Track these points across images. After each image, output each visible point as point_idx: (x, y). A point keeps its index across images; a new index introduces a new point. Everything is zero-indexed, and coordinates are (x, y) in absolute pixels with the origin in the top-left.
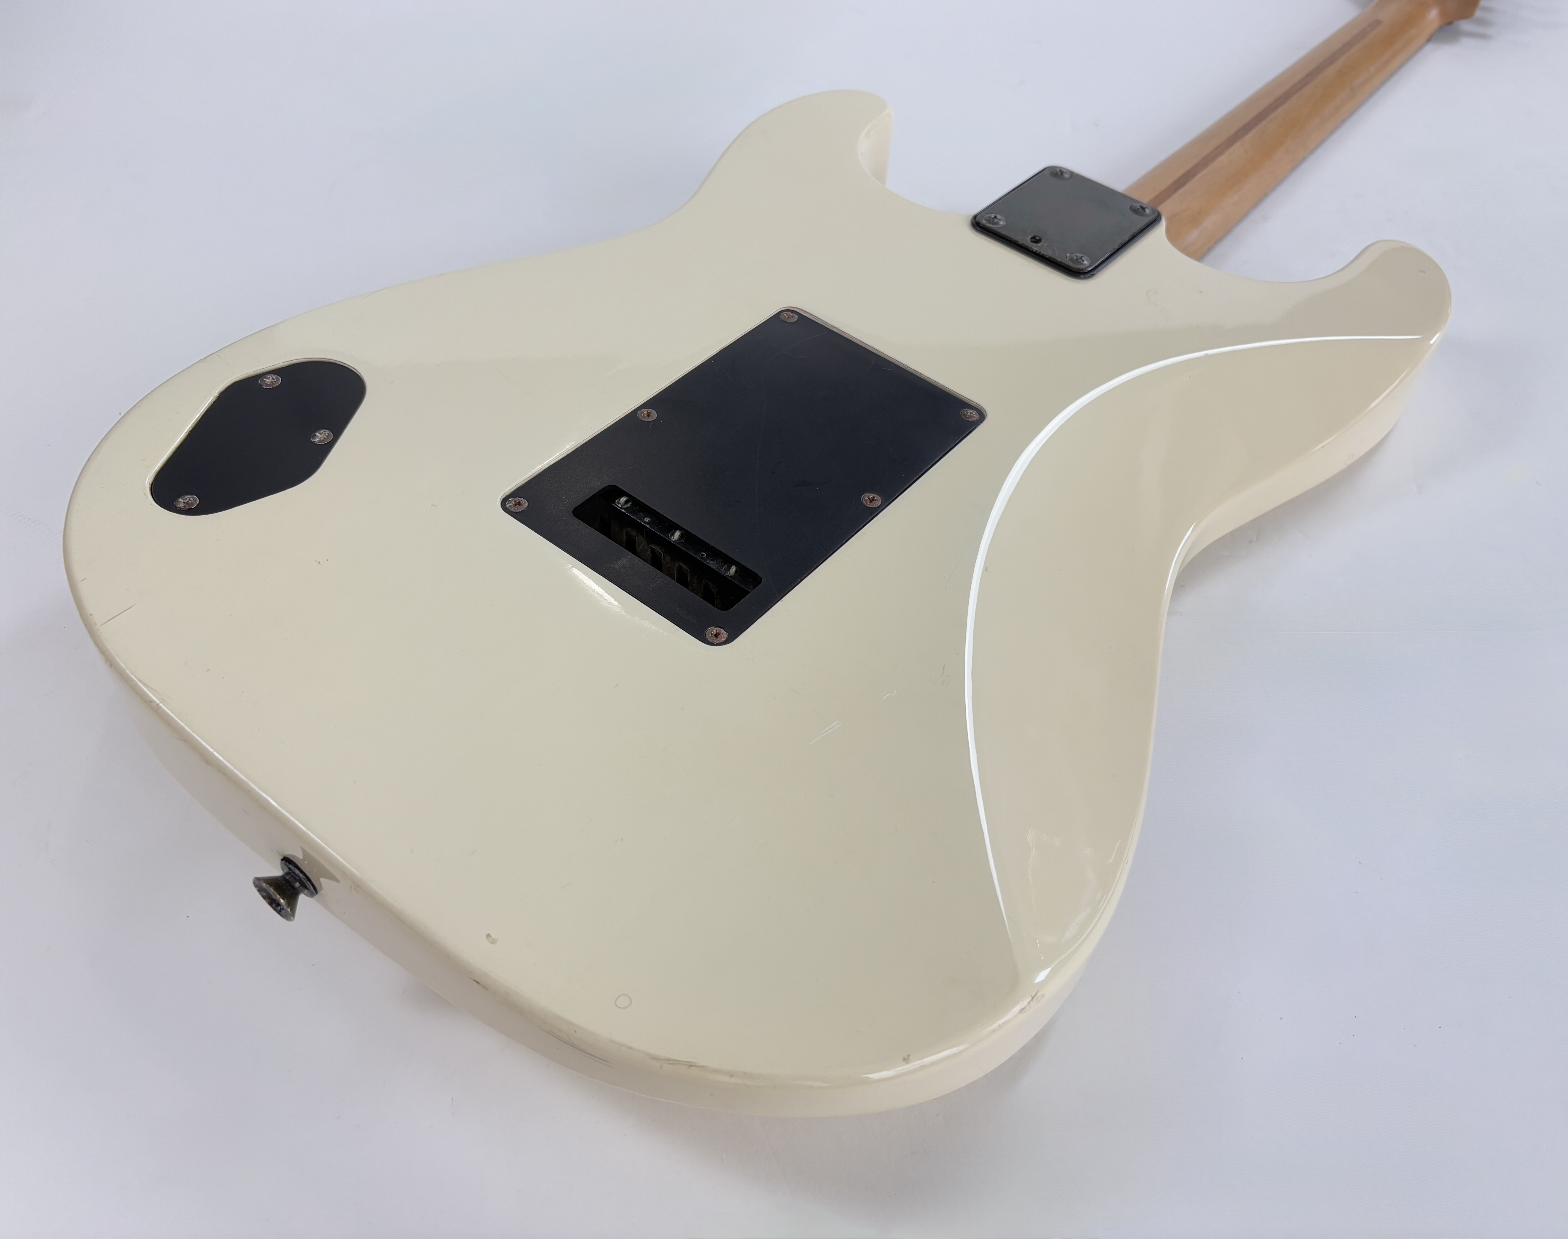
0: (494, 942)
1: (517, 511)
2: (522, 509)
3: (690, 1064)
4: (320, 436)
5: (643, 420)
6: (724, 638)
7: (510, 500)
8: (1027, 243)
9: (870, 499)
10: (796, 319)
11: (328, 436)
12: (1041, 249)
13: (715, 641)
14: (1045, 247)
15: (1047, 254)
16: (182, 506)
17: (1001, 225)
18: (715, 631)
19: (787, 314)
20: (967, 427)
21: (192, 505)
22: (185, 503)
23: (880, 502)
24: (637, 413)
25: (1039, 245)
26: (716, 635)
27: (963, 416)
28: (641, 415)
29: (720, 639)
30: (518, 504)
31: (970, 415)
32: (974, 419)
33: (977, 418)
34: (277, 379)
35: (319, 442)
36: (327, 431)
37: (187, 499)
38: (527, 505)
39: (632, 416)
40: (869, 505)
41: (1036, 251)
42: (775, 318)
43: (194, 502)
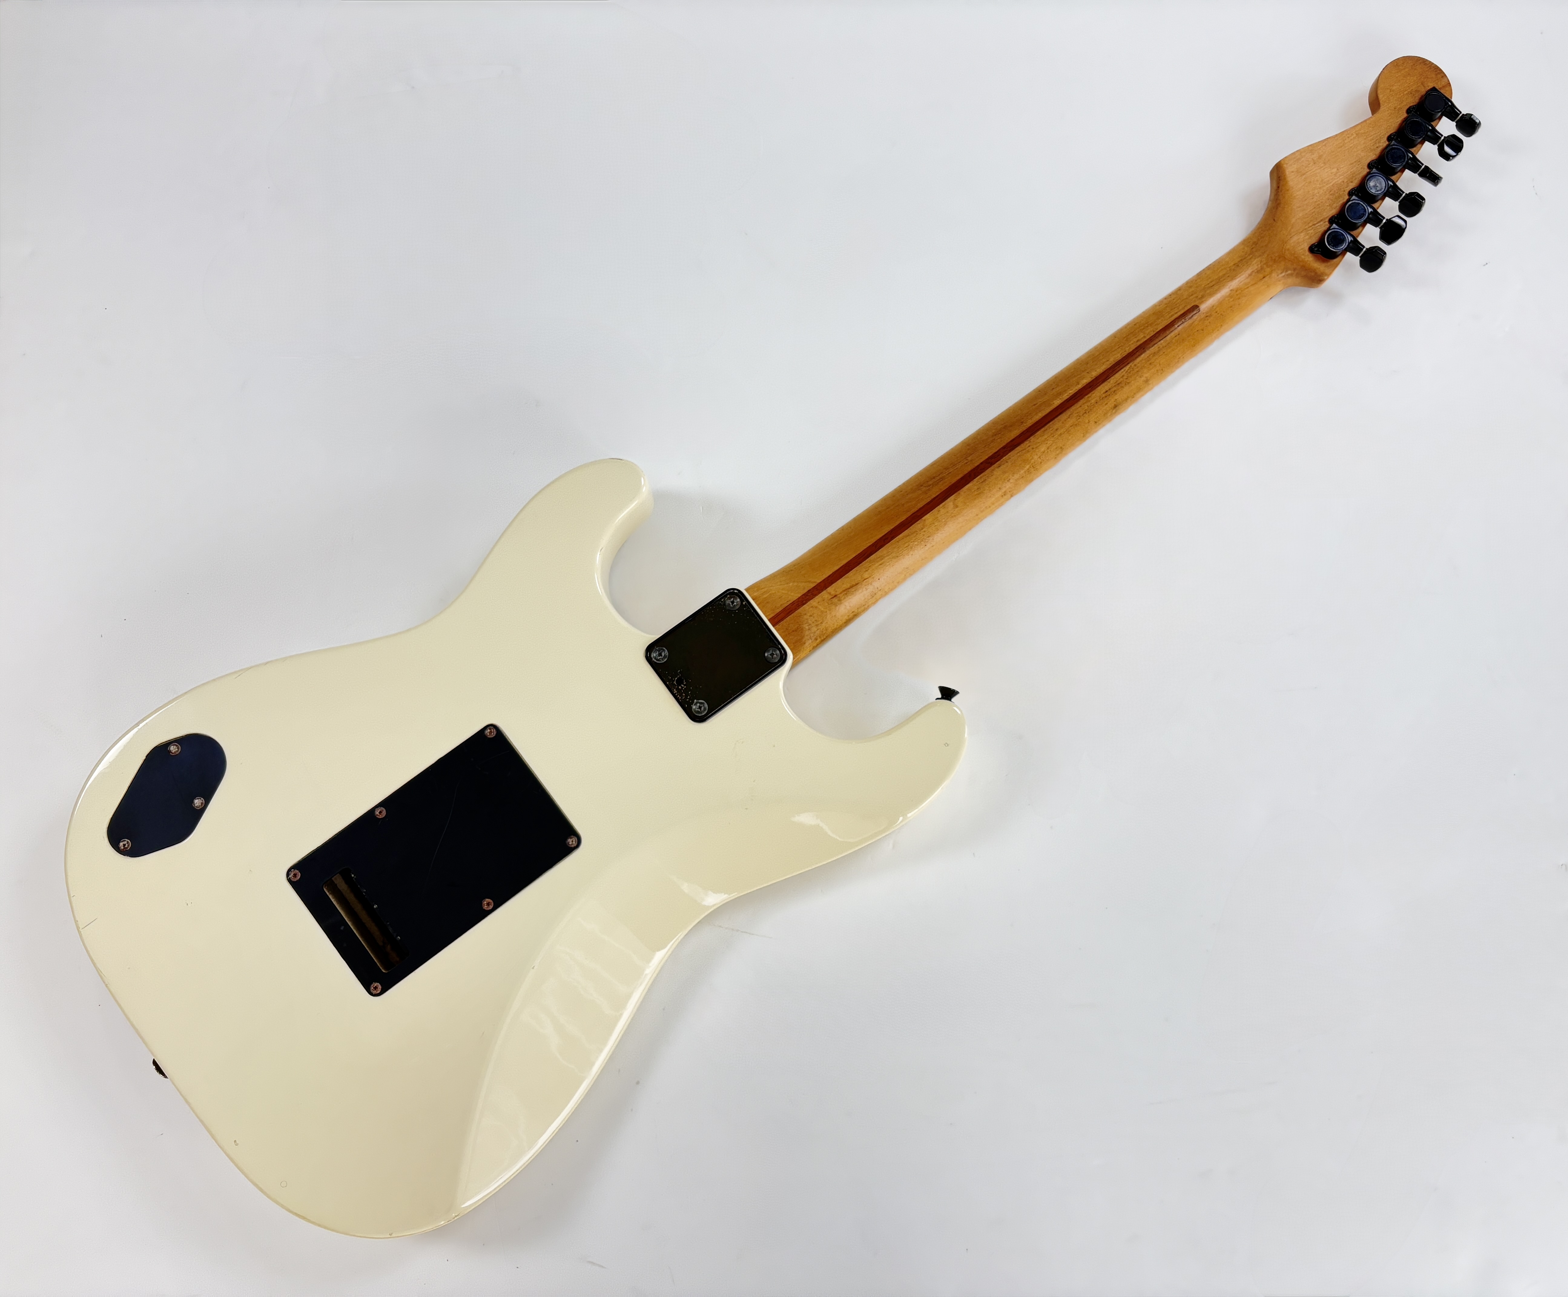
0: (237, 1145)
1: (294, 881)
2: (297, 880)
3: (304, 1217)
4: (197, 803)
5: (377, 816)
7: (292, 870)
8: (673, 683)
9: (487, 903)
10: (494, 735)
11: (202, 803)
12: (679, 692)
13: (374, 992)
14: (683, 690)
15: (682, 698)
16: (122, 848)
17: (663, 662)
18: (376, 985)
19: (490, 729)
20: (567, 851)
21: (127, 848)
22: (124, 845)
23: (492, 906)
24: (375, 811)
25: (680, 687)
26: (376, 988)
27: (567, 842)
28: (377, 813)
29: (377, 991)
30: (295, 875)
31: (571, 841)
32: (573, 846)
33: (575, 845)
34: (178, 748)
35: (197, 807)
36: (202, 799)
37: (125, 842)
38: (299, 877)
39: (371, 812)
40: (485, 907)
41: (676, 693)
42: (481, 732)
43: (128, 846)
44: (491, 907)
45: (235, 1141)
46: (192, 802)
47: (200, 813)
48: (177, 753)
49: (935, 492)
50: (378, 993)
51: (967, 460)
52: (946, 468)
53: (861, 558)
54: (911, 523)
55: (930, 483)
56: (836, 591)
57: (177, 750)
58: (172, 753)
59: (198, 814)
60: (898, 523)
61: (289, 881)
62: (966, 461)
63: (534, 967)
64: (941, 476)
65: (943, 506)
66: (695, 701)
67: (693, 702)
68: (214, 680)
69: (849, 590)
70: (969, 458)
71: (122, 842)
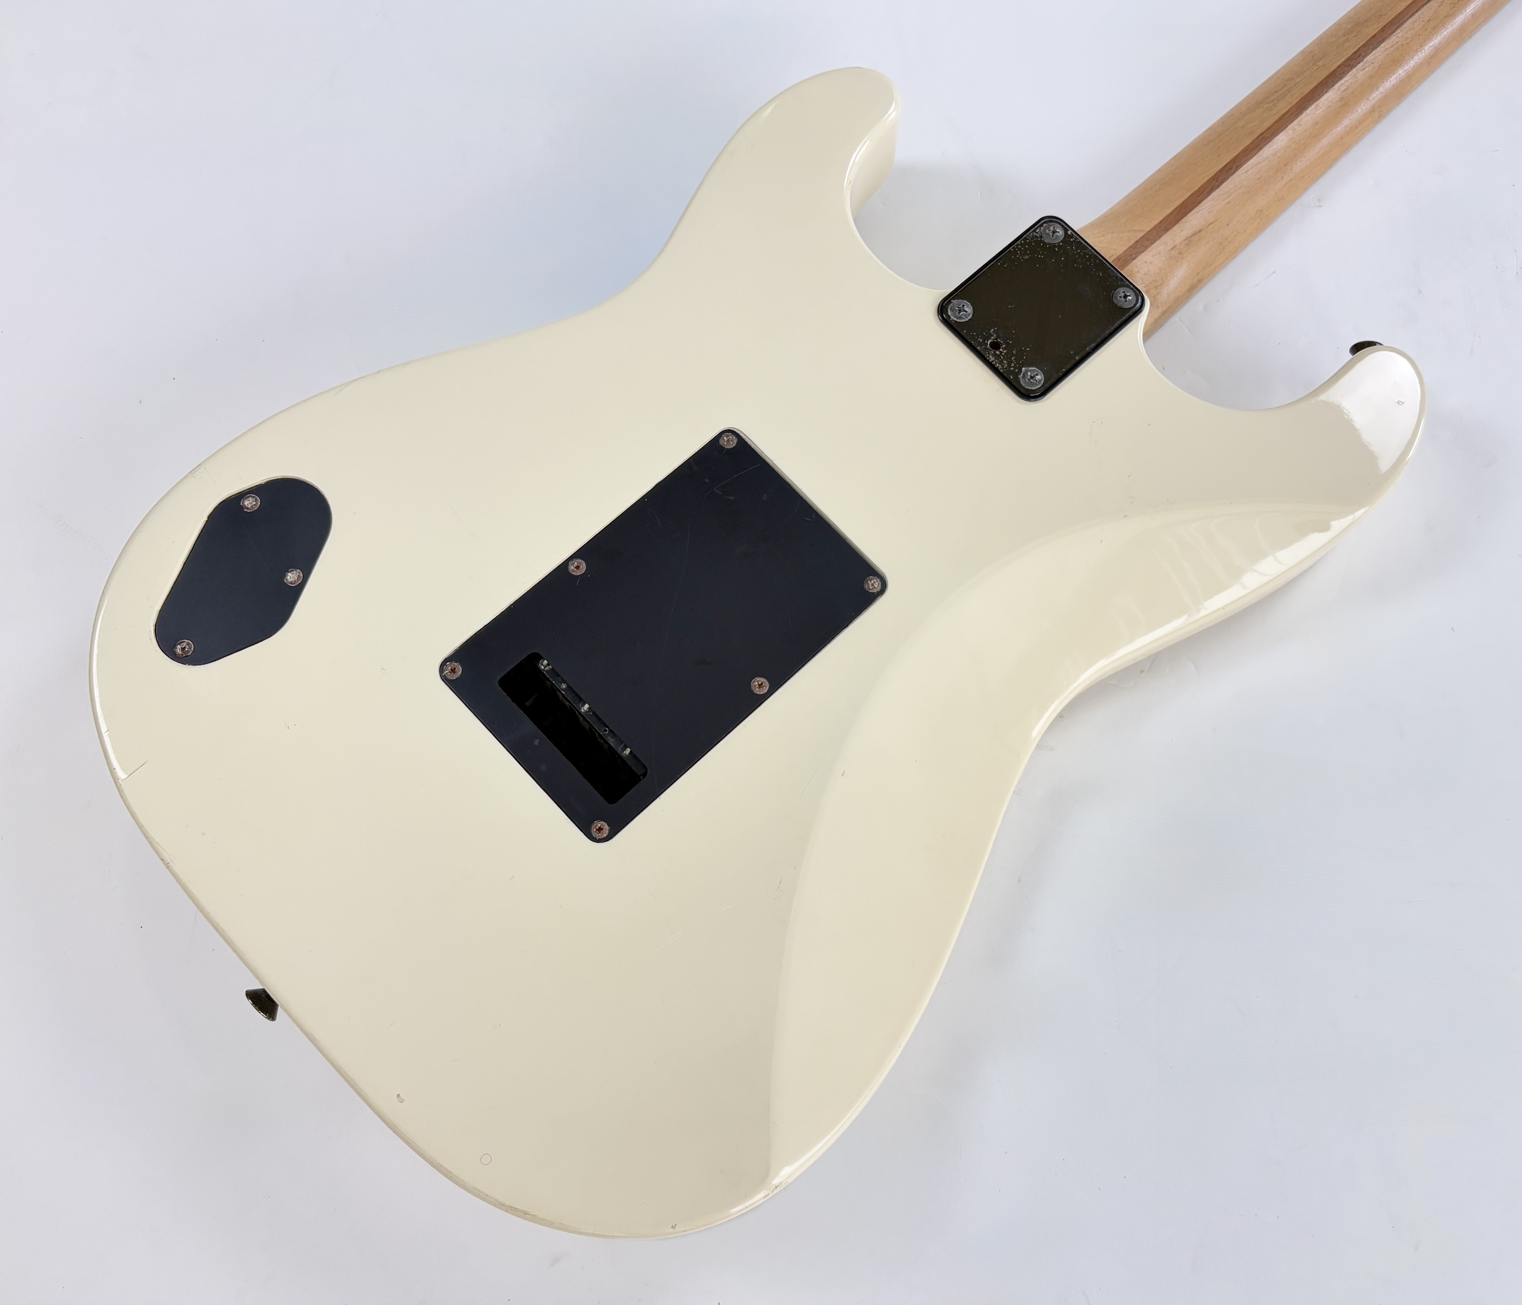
0: (402, 1101)
1: (452, 679)
2: (456, 677)
3: (526, 1212)
4: (292, 577)
5: (573, 573)
6: (605, 834)
7: (447, 664)
8: (986, 348)
9: (759, 684)
10: (734, 445)
11: (299, 576)
12: (998, 359)
13: (598, 836)
14: (1003, 356)
15: (1003, 366)
16: (180, 653)
17: (967, 320)
18: (599, 825)
19: (727, 436)
20: (867, 600)
21: (188, 652)
22: (183, 649)
23: (767, 688)
24: (568, 565)
25: (997, 352)
26: (600, 830)
27: (866, 587)
28: (571, 568)
29: (602, 835)
30: (453, 671)
31: (873, 584)
32: (875, 591)
33: (879, 589)
34: (256, 500)
35: (291, 583)
36: (298, 570)
37: (184, 645)
38: (461, 672)
39: (563, 567)
40: (757, 691)
41: (993, 361)
42: (715, 442)
43: (190, 648)
44: (765, 690)
45: (398, 1095)
46: (284, 576)
47: (297, 591)
48: (256, 508)
49: (1283, 107)
50: (607, 836)
51: (1317, 65)
52: (1290, 79)
53: (1200, 195)
54: (1258, 148)
55: (1274, 97)
56: (1174, 241)
57: (254, 503)
58: (248, 508)
59: (295, 592)
60: (1241, 148)
61: (445, 679)
62: (1317, 67)
63: (844, 772)
64: (1285, 89)
65: (1299, 122)
66: (1023, 369)
67: (1020, 371)
68: (304, 401)
69: (1192, 239)
70: (1320, 63)
71: (179, 644)
